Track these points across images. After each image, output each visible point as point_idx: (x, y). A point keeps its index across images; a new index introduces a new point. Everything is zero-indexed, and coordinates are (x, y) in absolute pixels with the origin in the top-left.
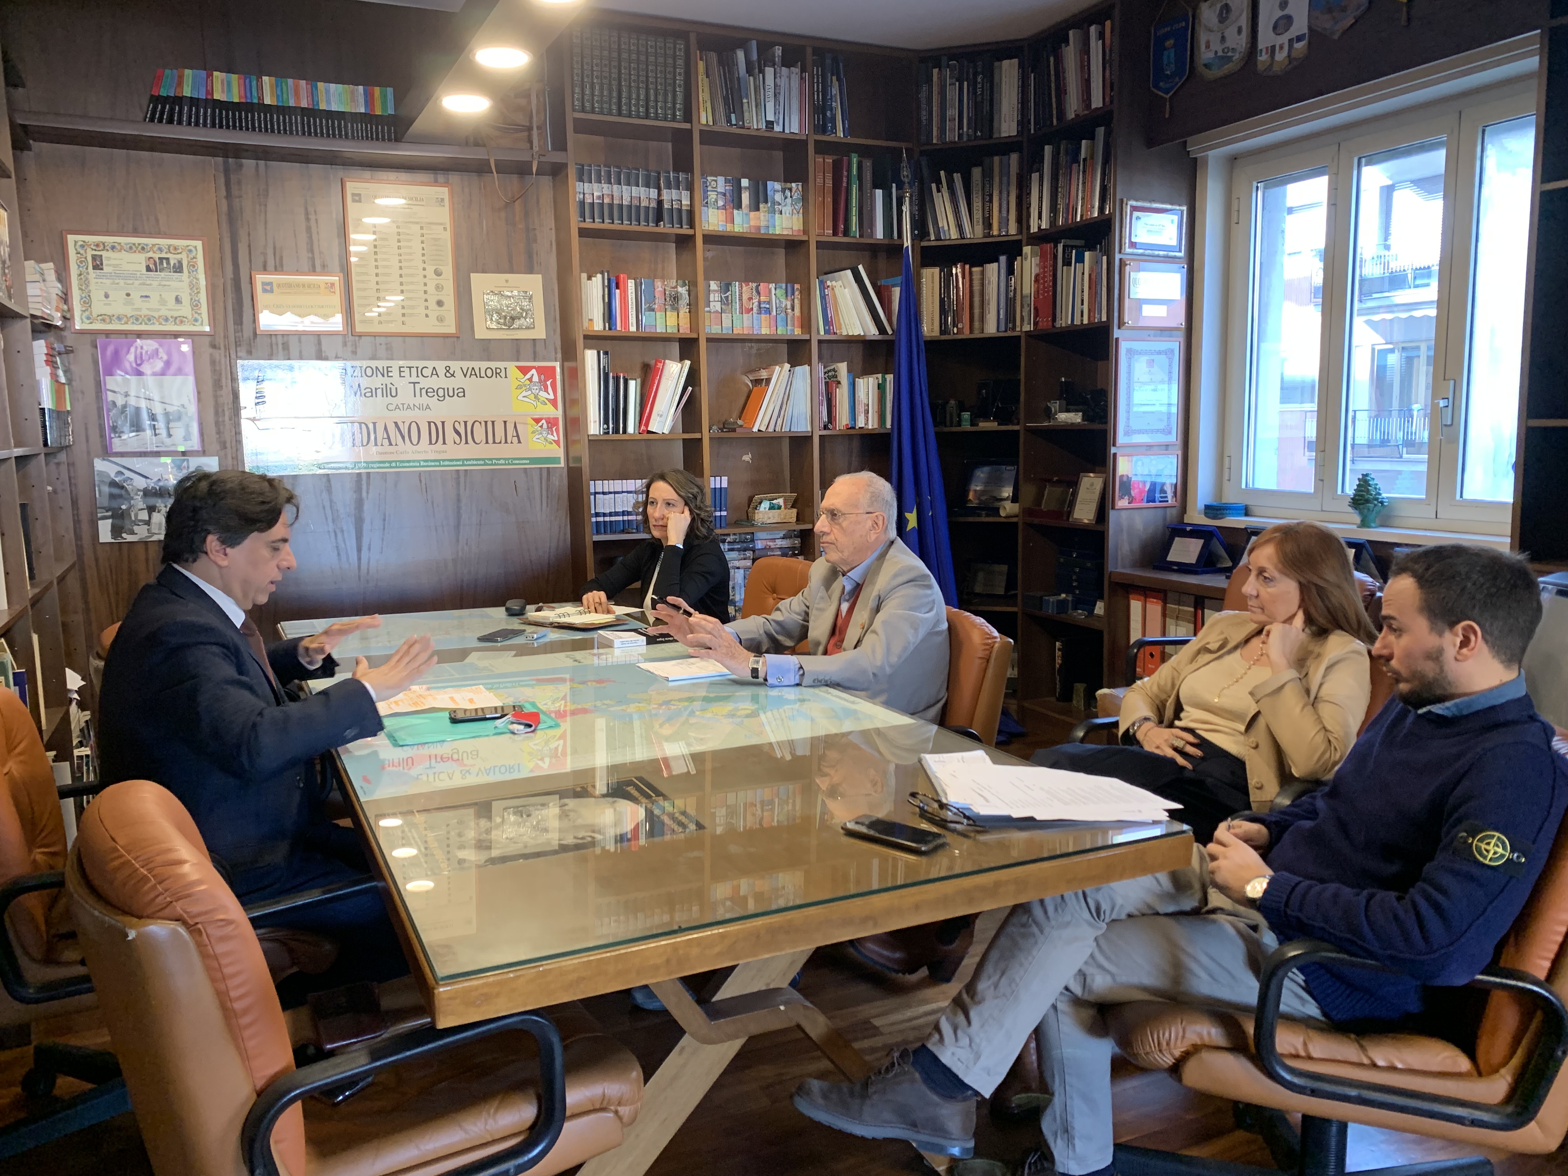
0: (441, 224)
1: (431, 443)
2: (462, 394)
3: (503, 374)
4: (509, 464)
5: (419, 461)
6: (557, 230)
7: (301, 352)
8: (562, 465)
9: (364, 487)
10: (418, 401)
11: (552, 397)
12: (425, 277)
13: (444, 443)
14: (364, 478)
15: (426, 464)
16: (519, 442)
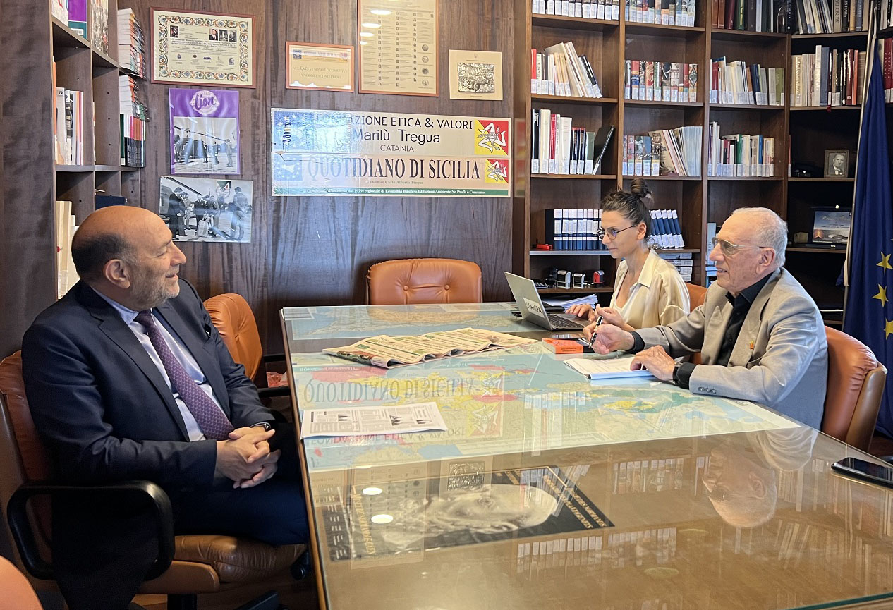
0: (429, 12)
1: (412, 176)
2: (436, 140)
3: (469, 126)
4: (469, 194)
5: (402, 189)
6: (515, 19)
7: (319, 104)
8: (509, 196)
9: (360, 207)
10: (404, 143)
11: (504, 144)
12: (415, 51)
13: (422, 176)
14: (360, 200)
15: (407, 192)
16: (478, 178)
